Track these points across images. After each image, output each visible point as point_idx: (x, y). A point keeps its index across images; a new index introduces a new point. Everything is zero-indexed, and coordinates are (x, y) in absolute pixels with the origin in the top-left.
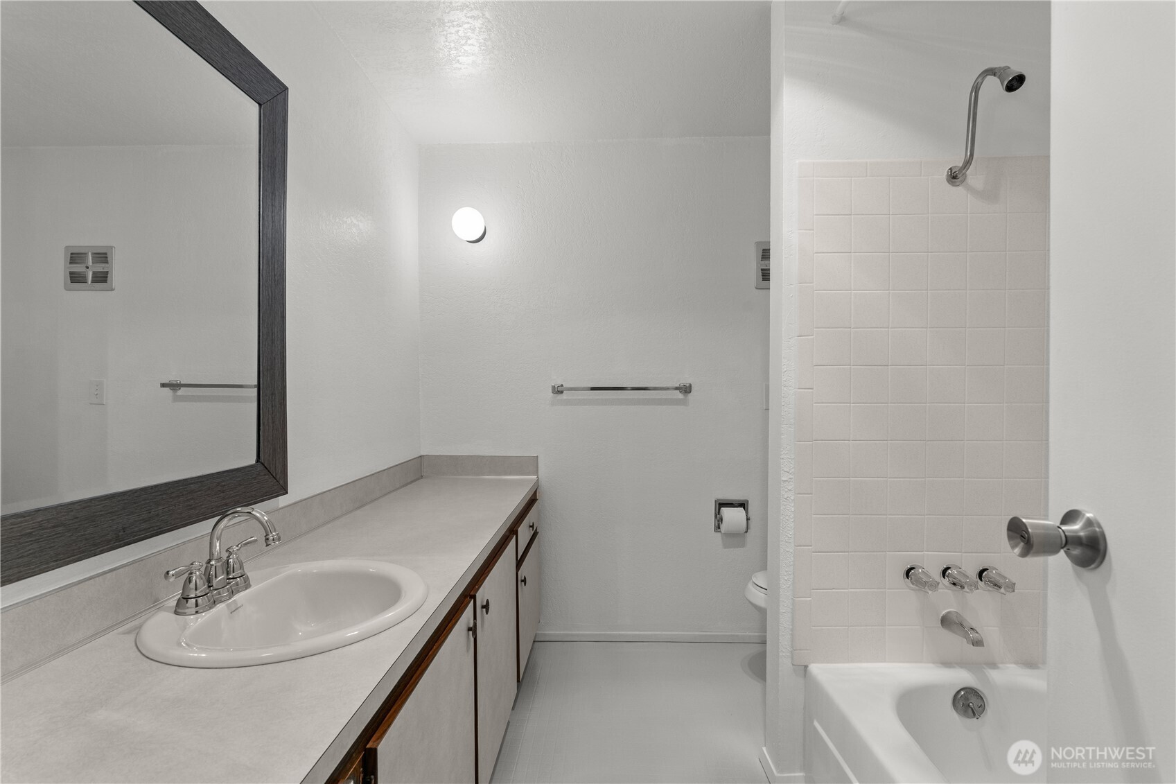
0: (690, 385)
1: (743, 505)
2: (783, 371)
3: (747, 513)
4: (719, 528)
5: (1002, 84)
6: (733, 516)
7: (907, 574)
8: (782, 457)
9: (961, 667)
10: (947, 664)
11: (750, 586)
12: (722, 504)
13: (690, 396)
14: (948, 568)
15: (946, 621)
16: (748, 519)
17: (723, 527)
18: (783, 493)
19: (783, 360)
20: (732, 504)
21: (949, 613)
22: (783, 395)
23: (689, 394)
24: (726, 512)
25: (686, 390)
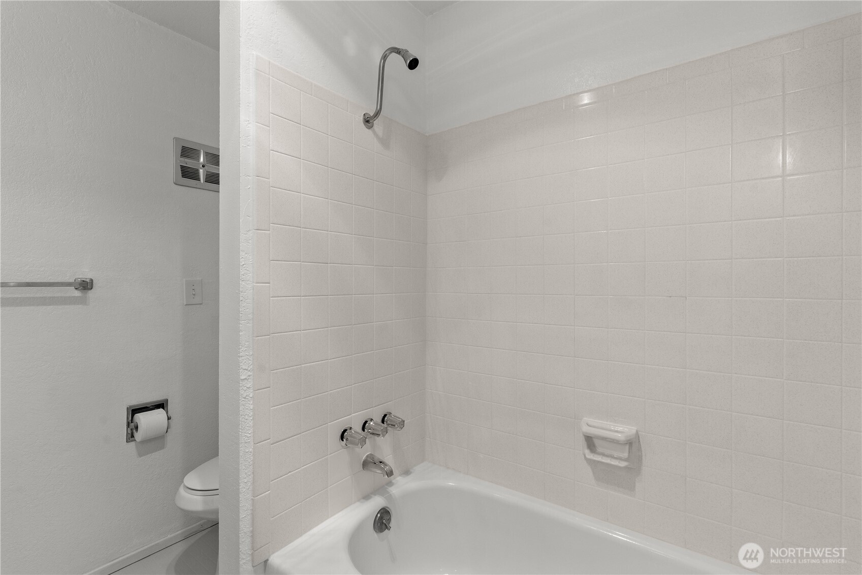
0: (92, 280)
1: (161, 405)
2: (241, 264)
3: (167, 413)
4: (132, 436)
5: (406, 63)
6: (149, 421)
7: (342, 437)
8: (241, 354)
9: (375, 495)
10: (366, 497)
11: (182, 491)
12: (135, 411)
13: (91, 294)
14: (366, 422)
15: (365, 464)
16: (169, 418)
17: (138, 436)
18: (242, 392)
19: (241, 253)
20: (146, 407)
21: (367, 456)
22: (241, 289)
23: (90, 291)
24: (141, 418)
25: (86, 286)
